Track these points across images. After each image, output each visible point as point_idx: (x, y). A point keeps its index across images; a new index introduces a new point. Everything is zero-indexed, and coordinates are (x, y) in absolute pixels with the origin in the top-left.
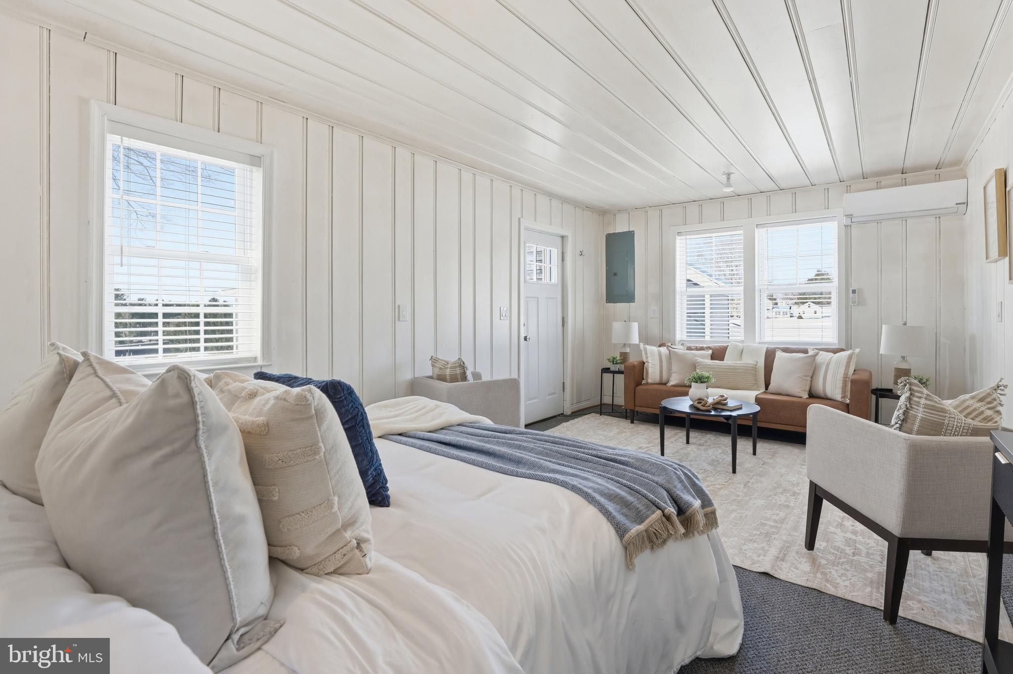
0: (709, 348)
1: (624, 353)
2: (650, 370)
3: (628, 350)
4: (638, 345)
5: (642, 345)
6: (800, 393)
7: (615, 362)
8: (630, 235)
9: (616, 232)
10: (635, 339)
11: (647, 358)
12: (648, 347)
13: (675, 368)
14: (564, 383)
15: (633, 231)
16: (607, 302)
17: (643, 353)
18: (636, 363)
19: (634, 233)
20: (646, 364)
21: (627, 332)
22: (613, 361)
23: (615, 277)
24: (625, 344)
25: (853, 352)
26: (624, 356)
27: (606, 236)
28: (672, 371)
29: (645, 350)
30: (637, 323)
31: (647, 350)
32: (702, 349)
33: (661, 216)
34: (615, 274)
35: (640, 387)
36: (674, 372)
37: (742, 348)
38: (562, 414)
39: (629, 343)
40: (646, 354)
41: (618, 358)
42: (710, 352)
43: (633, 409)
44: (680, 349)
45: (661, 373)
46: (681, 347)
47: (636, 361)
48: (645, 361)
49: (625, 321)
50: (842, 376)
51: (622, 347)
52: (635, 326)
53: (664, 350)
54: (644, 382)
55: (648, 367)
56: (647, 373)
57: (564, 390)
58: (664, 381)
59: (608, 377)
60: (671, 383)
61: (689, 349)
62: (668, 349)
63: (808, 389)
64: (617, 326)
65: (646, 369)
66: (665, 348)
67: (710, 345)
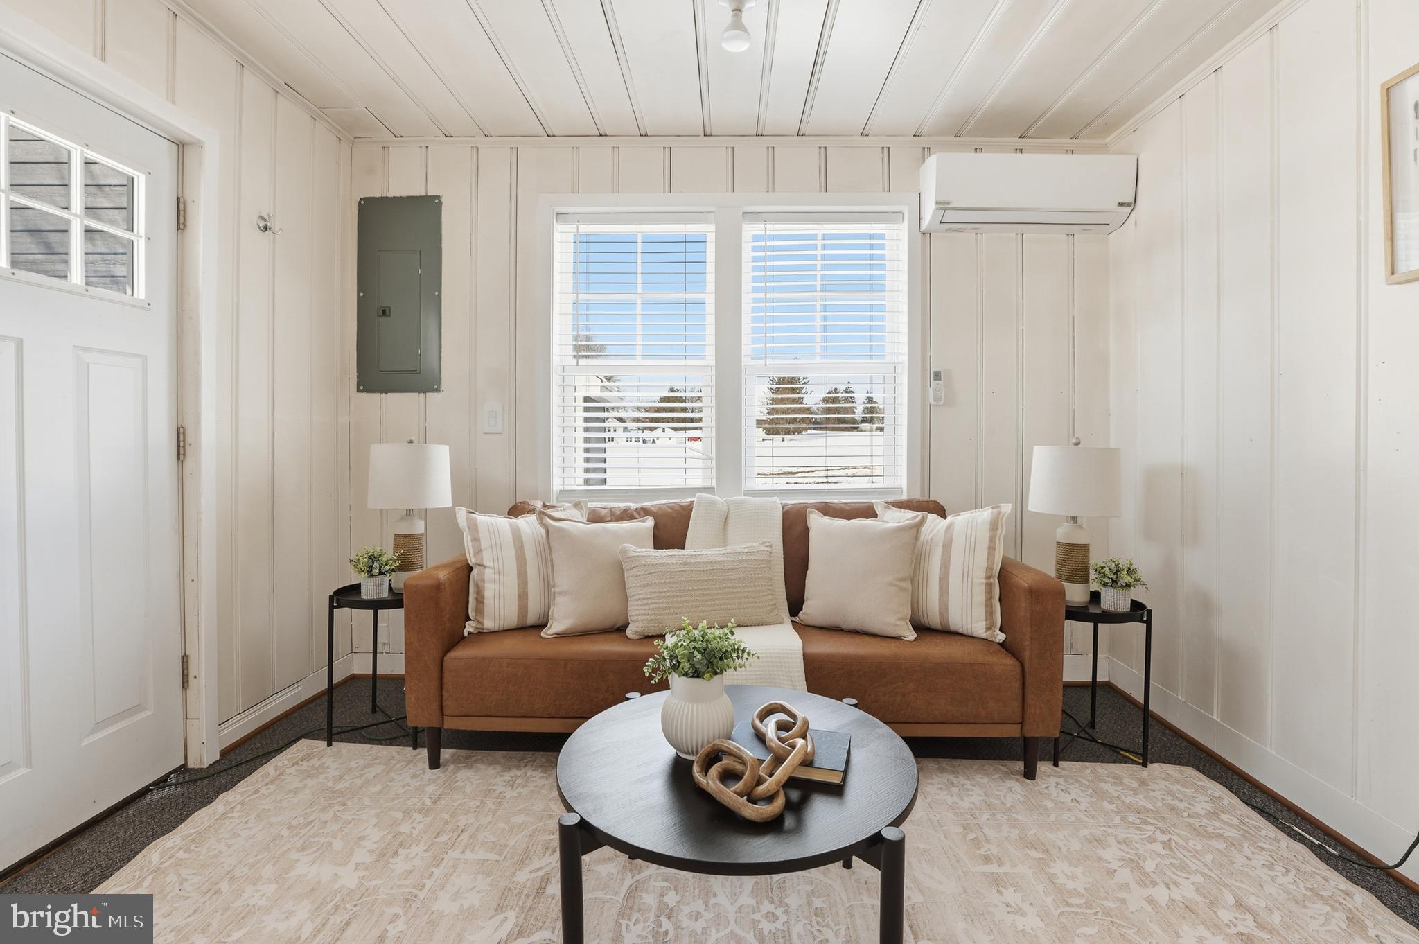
0: (645, 512)
1: (405, 536)
2: (489, 592)
3: (419, 527)
4: (449, 514)
5: (461, 513)
6: (896, 625)
7: (376, 572)
8: (429, 207)
9: (390, 195)
10: (441, 493)
11: (480, 551)
12: (480, 518)
13: (563, 580)
14: (185, 659)
15: (439, 197)
16: (359, 390)
17: (467, 537)
18: (443, 575)
19: (440, 203)
20: (474, 572)
21: (418, 472)
22: (372, 566)
23: (383, 320)
24: (409, 512)
25: (999, 513)
26: (408, 548)
27: (360, 204)
28: (557, 590)
29: (474, 527)
30: (448, 447)
31: (480, 529)
32: (626, 515)
33: (515, 166)
34: (384, 312)
35: (458, 654)
36: (560, 593)
37: (725, 508)
38: (182, 769)
39: (424, 507)
40: (476, 540)
41: (384, 558)
42: (650, 523)
43: (436, 725)
44: (574, 522)
45: (523, 596)
46: (575, 513)
47: (445, 566)
48: (472, 561)
49: (411, 442)
50: (984, 575)
51: (402, 519)
52: (441, 459)
53: (527, 524)
54: (469, 627)
55: (483, 581)
56: (480, 601)
57: (185, 683)
58: (531, 619)
59: (354, 620)
60: (556, 626)
61: (595, 517)
62: (541, 521)
63: (908, 613)
64: (384, 456)
65: (477, 586)
66: (532, 518)
67: (646, 504)
